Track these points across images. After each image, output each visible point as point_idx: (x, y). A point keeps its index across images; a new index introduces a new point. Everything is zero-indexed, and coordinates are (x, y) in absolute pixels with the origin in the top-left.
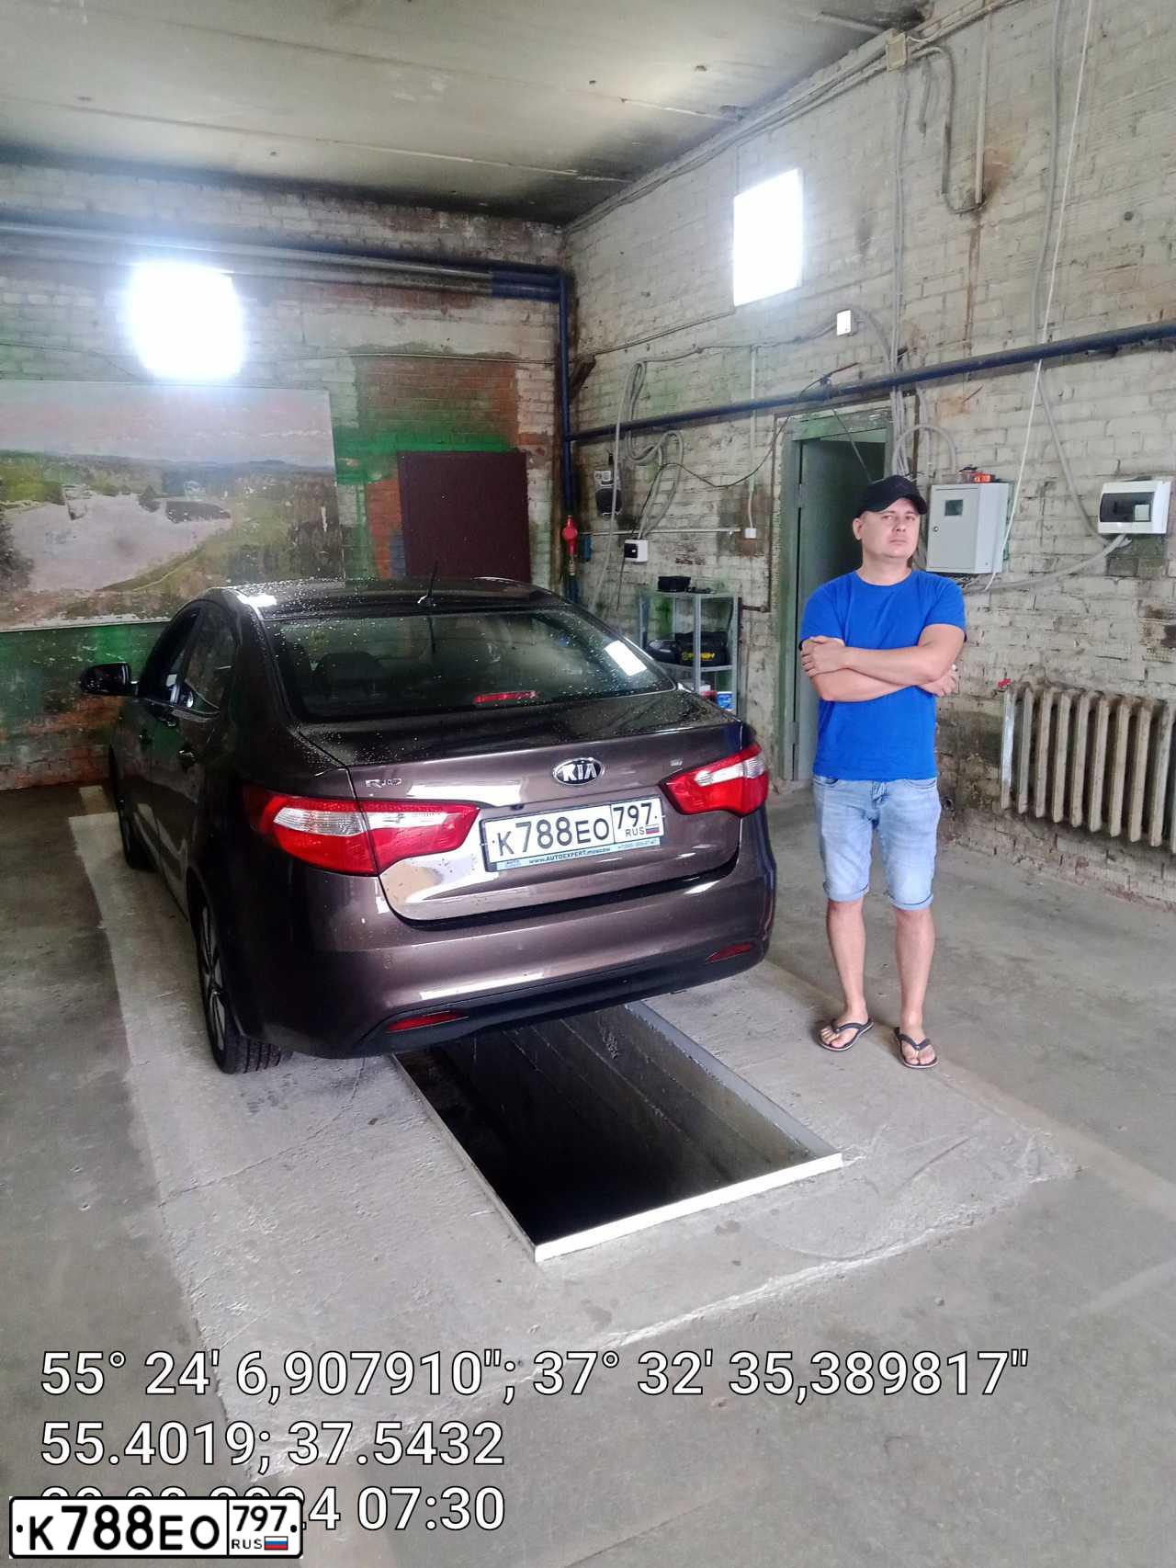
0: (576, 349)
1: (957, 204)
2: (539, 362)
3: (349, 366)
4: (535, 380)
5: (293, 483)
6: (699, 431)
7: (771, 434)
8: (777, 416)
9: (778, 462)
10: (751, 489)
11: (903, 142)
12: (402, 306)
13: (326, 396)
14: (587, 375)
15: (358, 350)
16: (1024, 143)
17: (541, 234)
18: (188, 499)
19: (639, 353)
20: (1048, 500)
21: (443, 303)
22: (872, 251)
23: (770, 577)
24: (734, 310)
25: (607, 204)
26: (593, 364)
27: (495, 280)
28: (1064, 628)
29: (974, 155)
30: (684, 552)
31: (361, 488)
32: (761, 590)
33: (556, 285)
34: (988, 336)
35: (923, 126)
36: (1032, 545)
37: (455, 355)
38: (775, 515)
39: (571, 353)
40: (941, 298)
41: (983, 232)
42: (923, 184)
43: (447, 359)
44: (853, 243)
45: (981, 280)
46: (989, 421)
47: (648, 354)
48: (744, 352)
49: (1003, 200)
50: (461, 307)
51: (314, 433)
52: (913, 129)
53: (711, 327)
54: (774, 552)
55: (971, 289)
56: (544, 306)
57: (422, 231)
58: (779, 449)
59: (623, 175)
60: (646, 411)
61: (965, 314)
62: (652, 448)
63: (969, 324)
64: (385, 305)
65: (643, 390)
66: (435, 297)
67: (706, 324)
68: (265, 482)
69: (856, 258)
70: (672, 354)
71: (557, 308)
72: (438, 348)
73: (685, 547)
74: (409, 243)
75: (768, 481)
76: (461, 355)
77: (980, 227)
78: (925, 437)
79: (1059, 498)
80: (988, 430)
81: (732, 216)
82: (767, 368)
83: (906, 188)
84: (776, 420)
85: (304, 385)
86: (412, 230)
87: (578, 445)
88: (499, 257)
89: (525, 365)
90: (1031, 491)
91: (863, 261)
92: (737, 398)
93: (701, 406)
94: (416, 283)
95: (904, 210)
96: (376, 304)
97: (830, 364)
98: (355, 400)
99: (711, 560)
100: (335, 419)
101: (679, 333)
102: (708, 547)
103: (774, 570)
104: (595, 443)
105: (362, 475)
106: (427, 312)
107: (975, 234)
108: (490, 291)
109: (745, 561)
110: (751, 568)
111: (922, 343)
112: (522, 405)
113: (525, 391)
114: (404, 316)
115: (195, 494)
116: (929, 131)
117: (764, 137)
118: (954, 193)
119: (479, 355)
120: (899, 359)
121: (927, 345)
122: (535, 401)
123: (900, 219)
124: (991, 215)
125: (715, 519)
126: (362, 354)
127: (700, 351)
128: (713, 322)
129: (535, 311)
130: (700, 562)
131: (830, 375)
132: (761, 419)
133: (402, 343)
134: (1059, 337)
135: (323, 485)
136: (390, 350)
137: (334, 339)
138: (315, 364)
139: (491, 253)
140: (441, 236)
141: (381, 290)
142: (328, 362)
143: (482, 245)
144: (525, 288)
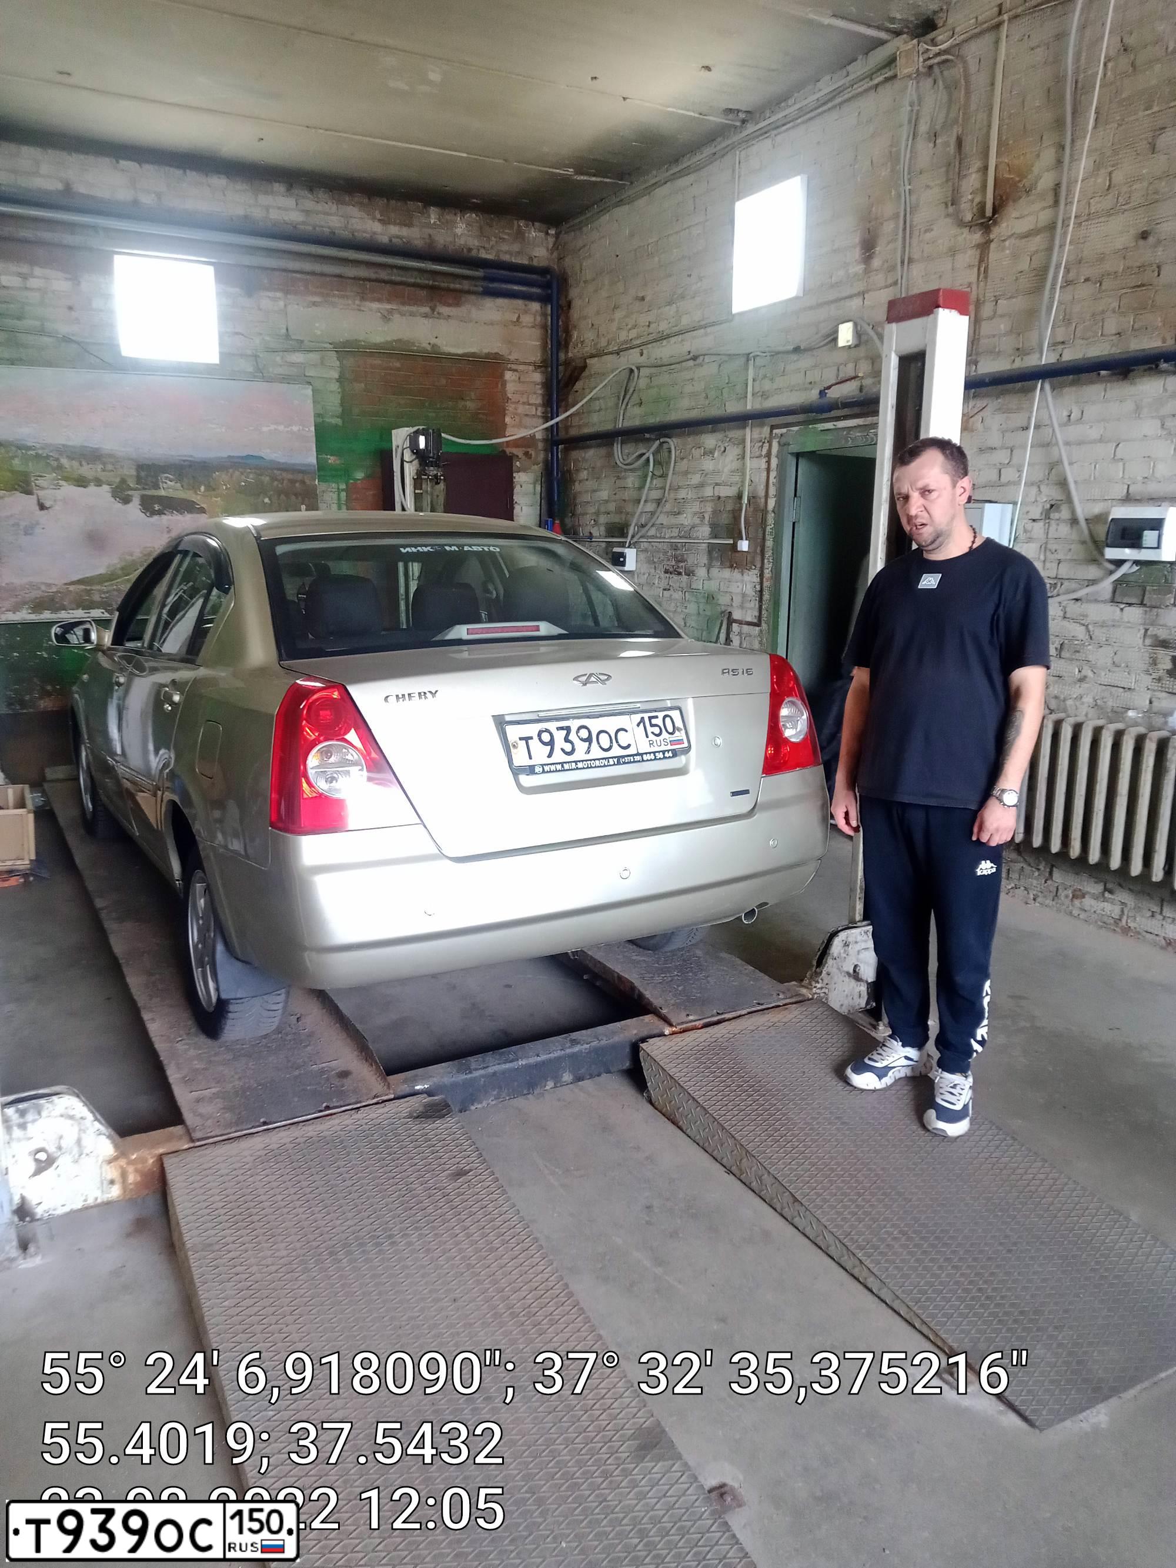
0: (567, 352)
1: (968, 217)
2: (529, 364)
3: (333, 360)
4: (523, 382)
5: (274, 478)
6: (690, 440)
7: (767, 445)
8: (773, 427)
9: (773, 474)
10: (745, 500)
11: (912, 151)
12: (389, 301)
13: (309, 391)
14: (577, 379)
15: (347, 343)
16: (1038, 156)
17: (534, 233)
18: (162, 493)
19: (633, 358)
20: (1053, 523)
21: (432, 300)
22: (876, 263)
23: (761, 591)
24: (732, 318)
25: (603, 205)
26: (584, 367)
27: (485, 278)
28: (1066, 655)
29: (986, 168)
30: (673, 563)
31: (343, 486)
32: (752, 605)
33: (548, 286)
34: (995, 353)
35: (934, 137)
37: (444, 354)
38: (768, 529)
39: (562, 356)
41: (993, 246)
42: (932, 195)
43: (435, 358)
44: (857, 253)
45: (989, 295)
46: (994, 439)
47: (642, 360)
48: (743, 360)
49: (1015, 214)
50: (449, 305)
52: (923, 139)
53: (706, 334)
54: (766, 566)
55: (978, 305)
56: (535, 306)
57: (409, 225)
58: (774, 462)
59: (621, 176)
60: (634, 417)
62: (643, 455)
63: (975, 342)
64: (374, 300)
65: (635, 395)
66: (423, 293)
67: (702, 330)
68: (243, 477)
69: (859, 268)
70: (665, 361)
71: (548, 308)
72: (425, 345)
73: (675, 557)
74: (398, 237)
75: (761, 493)
76: (449, 354)
77: (990, 241)
79: (1064, 521)
80: (993, 449)
81: (732, 222)
82: (765, 377)
83: (914, 199)
84: (771, 431)
85: (286, 379)
86: (403, 224)
87: (566, 451)
88: (491, 256)
89: (514, 367)
90: (1036, 512)
91: (867, 271)
92: (733, 408)
93: (694, 414)
94: (404, 279)
95: (911, 221)
96: (363, 299)
97: (830, 377)
98: (339, 396)
99: (701, 572)
100: (317, 415)
101: (673, 340)
102: (698, 559)
103: (766, 584)
104: (585, 448)
105: (345, 472)
106: (414, 309)
107: (984, 248)
108: (481, 289)
109: (736, 574)
110: (742, 581)
112: (510, 408)
113: (514, 393)
114: (391, 312)
115: (169, 488)
116: (939, 141)
117: (768, 143)
118: (963, 205)
119: (464, 355)
122: (524, 403)
123: (908, 230)
124: (1003, 229)
125: (705, 531)
126: (346, 349)
127: (695, 358)
128: (709, 330)
129: (526, 312)
130: (690, 573)
131: (829, 388)
132: (756, 431)
133: (389, 339)
134: (1069, 356)
135: (303, 482)
136: (376, 346)
137: (319, 333)
138: (298, 358)
139: (482, 251)
140: (430, 231)
141: (368, 284)
142: (312, 355)
143: (473, 242)
144: (516, 288)
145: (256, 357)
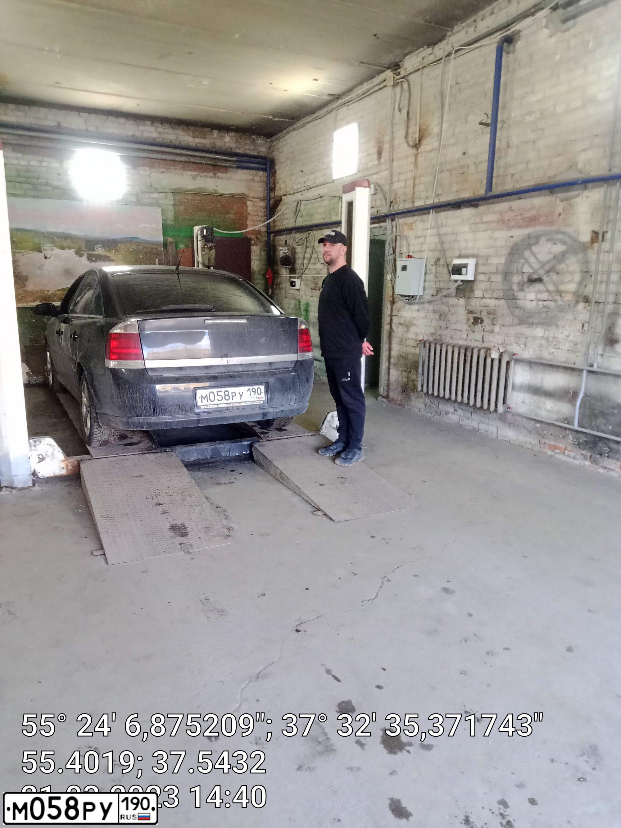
0: (274, 193)
1: (411, 143)
2: (258, 198)
3: (170, 196)
4: (256, 206)
5: (144, 247)
6: (320, 232)
11: (393, 115)
12: (195, 171)
13: (160, 210)
14: (278, 205)
15: (176, 190)
16: (432, 121)
17: (260, 141)
18: (96, 253)
19: (298, 197)
20: (438, 266)
21: (214, 171)
22: (382, 160)
24: (334, 181)
25: (287, 130)
26: (281, 200)
27: (237, 161)
28: (442, 318)
29: (416, 124)
30: (314, 285)
33: (265, 164)
34: (420, 198)
35: (400, 110)
36: (433, 284)
37: (219, 194)
39: (272, 195)
40: (404, 182)
41: (419, 155)
42: (400, 133)
43: (216, 195)
44: (375, 156)
45: (418, 175)
46: (420, 234)
47: (302, 197)
48: (338, 198)
49: (425, 143)
50: (222, 173)
51: (154, 226)
52: (397, 110)
53: (325, 187)
55: (414, 178)
56: (261, 173)
57: (205, 138)
59: (292, 118)
60: (300, 222)
61: (412, 189)
62: (302, 239)
63: (413, 193)
64: (188, 171)
65: (300, 212)
66: (211, 168)
67: (323, 186)
68: (131, 246)
69: (376, 162)
70: (311, 198)
71: (266, 174)
72: (211, 190)
73: (314, 282)
74: (201, 144)
76: (222, 194)
77: (418, 153)
78: (398, 238)
79: (441, 265)
80: (419, 237)
81: (333, 140)
83: (394, 134)
85: (151, 205)
86: (202, 138)
87: (274, 236)
88: (240, 151)
89: (251, 199)
90: (433, 262)
91: (379, 164)
93: (321, 221)
94: (202, 162)
95: (393, 144)
96: (184, 170)
98: (173, 212)
100: (163, 220)
101: (313, 189)
104: (280, 235)
106: (206, 174)
107: (416, 156)
108: (235, 166)
111: (398, 199)
112: (250, 217)
113: (251, 211)
114: (196, 175)
115: (99, 251)
116: (402, 112)
117: (346, 108)
118: (410, 138)
119: (230, 194)
120: (390, 206)
121: (400, 201)
122: (256, 215)
123: (392, 148)
124: (422, 149)
126: (176, 192)
127: (321, 197)
128: (326, 185)
129: (257, 176)
133: (195, 187)
135: (157, 249)
136: (190, 190)
137: (164, 185)
138: (156, 195)
139: (237, 149)
140: (214, 141)
141: (186, 164)
142: (161, 194)
143: (233, 145)
144: (252, 165)
145: (137, 195)
